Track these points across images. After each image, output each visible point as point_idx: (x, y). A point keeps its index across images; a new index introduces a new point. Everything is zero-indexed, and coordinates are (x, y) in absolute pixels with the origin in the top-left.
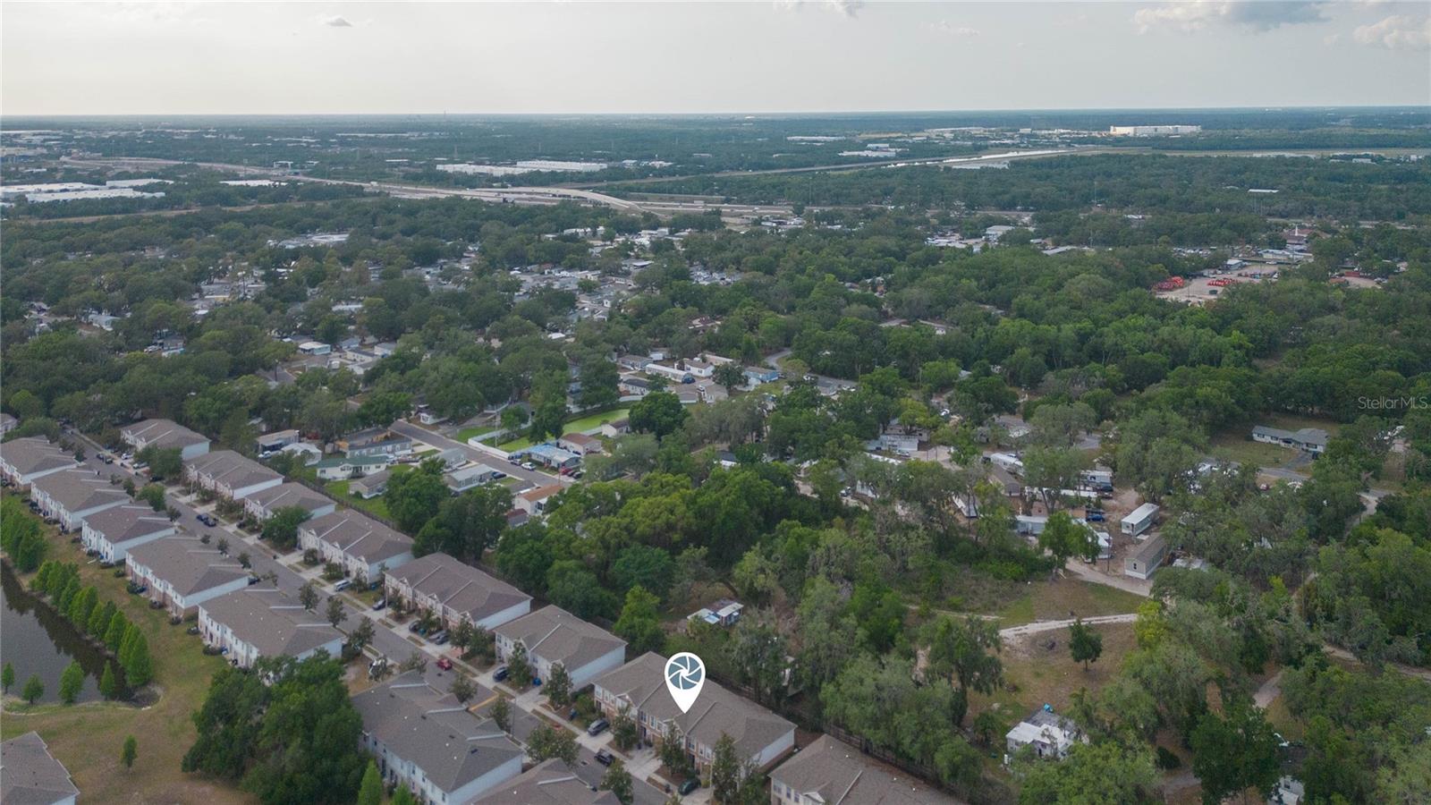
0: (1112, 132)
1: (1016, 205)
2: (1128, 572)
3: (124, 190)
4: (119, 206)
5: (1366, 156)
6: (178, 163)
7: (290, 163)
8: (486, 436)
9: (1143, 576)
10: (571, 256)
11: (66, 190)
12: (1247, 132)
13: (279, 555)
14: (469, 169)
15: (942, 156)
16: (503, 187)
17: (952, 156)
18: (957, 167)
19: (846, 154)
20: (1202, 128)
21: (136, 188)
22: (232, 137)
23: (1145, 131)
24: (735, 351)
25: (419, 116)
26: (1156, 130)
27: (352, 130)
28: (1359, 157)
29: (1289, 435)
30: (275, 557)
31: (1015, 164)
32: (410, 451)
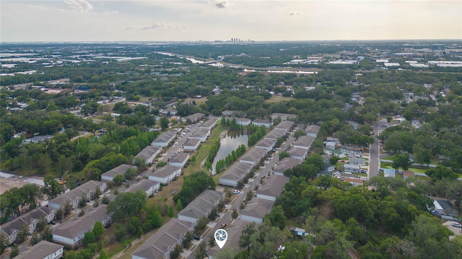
32: (359, 156)
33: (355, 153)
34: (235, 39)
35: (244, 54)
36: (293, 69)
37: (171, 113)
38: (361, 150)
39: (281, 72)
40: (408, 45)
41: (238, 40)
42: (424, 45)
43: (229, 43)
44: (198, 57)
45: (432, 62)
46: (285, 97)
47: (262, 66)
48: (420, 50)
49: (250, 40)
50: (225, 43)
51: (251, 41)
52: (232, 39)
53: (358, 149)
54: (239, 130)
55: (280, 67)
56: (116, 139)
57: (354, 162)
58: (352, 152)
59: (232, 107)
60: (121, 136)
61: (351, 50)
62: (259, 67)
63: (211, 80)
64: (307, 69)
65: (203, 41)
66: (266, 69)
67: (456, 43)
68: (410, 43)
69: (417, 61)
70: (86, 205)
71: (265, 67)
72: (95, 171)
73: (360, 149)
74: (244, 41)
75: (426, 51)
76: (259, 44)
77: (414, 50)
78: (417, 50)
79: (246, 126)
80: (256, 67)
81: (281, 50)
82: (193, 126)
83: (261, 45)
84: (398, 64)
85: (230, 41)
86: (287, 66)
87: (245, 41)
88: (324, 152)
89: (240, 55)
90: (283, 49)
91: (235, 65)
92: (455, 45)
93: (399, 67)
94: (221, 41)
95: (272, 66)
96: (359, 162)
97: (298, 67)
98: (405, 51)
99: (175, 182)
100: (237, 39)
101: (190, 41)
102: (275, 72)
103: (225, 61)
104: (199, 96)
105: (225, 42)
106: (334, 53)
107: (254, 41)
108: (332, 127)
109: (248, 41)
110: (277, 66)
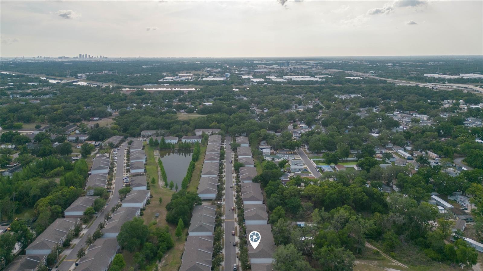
3: (317, 78)
4: (310, 83)
6: (339, 71)
7: (374, 72)
10: (422, 109)
11: (303, 78)
14: (436, 76)
16: (443, 83)
21: (320, 78)
22: (365, 63)
25: (441, 56)
27: (406, 61)
32: (293, 158)
33: (290, 156)
34: (83, 56)
35: (106, 72)
36: (171, 87)
37: (80, 139)
38: (292, 153)
39: (157, 89)
40: (257, 62)
41: (88, 57)
42: (270, 62)
43: (77, 60)
44: (51, 76)
45: (287, 77)
46: (189, 114)
47: (138, 84)
48: (271, 67)
49: (102, 57)
50: (72, 60)
51: (104, 57)
52: (80, 55)
53: (289, 152)
54: (169, 148)
55: (156, 85)
56: (37, 173)
57: (295, 163)
58: (287, 156)
59: (151, 126)
60: (43, 169)
61: (213, 67)
62: (134, 85)
63: (95, 100)
64: (184, 86)
65: (43, 57)
66: (141, 87)
67: (294, 60)
68: (258, 61)
69: (275, 76)
70: (70, 245)
71: (141, 85)
72: (56, 209)
73: (290, 152)
74: (95, 57)
75: (276, 68)
76: (114, 61)
77: (266, 67)
78: (268, 67)
79: (175, 144)
80: (131, 85)
81: (143, 67)
82: (119, 149)
83: (116, 61)
84: (262, 80)
85: (77, 57)
86: (163, 83)
87: (97, 57)
88: (265, 158)
89: (102, 72)
90: (146, 66)
91: (104, 83)
92: (294, 62)
93: (264, 82)
94: (66, 58)
95: (148, 83)
96: (298, 163)
97: (175, 84)
98: (258, 67)
99: (150, 205)
100: (86, 55)
101: (25, 57)
102: (151, 89)
103: (88, 79)
104: (95, 119)
105: (72, 58)
106: (200, 71)
107: (106, 58)
108: (261, 136)
109: (99, 57)
110: (153, 83)
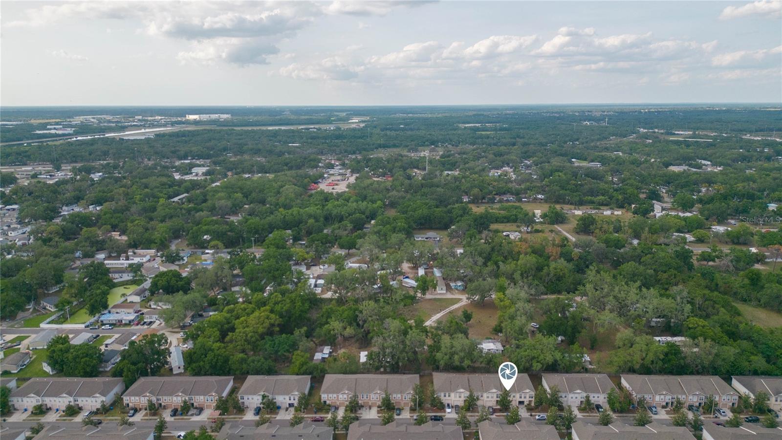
0: (187, 118)
1: (188, 157)
2: (439, 292)
5: (314, 128)
8: (48, 320)
9: (445, 292)
12: (252, 118)
13: (6, 418)
15: (104, 132)
17: (108, 133)
18: (127, 138)
19: (38, 132)
20: (232, 116)
23: (205, 117)
24: (153, 245)
26: (210, 117)
28: (311, 128)
29: (427, 236)
30: (4, 420)
31: (159, 136)
